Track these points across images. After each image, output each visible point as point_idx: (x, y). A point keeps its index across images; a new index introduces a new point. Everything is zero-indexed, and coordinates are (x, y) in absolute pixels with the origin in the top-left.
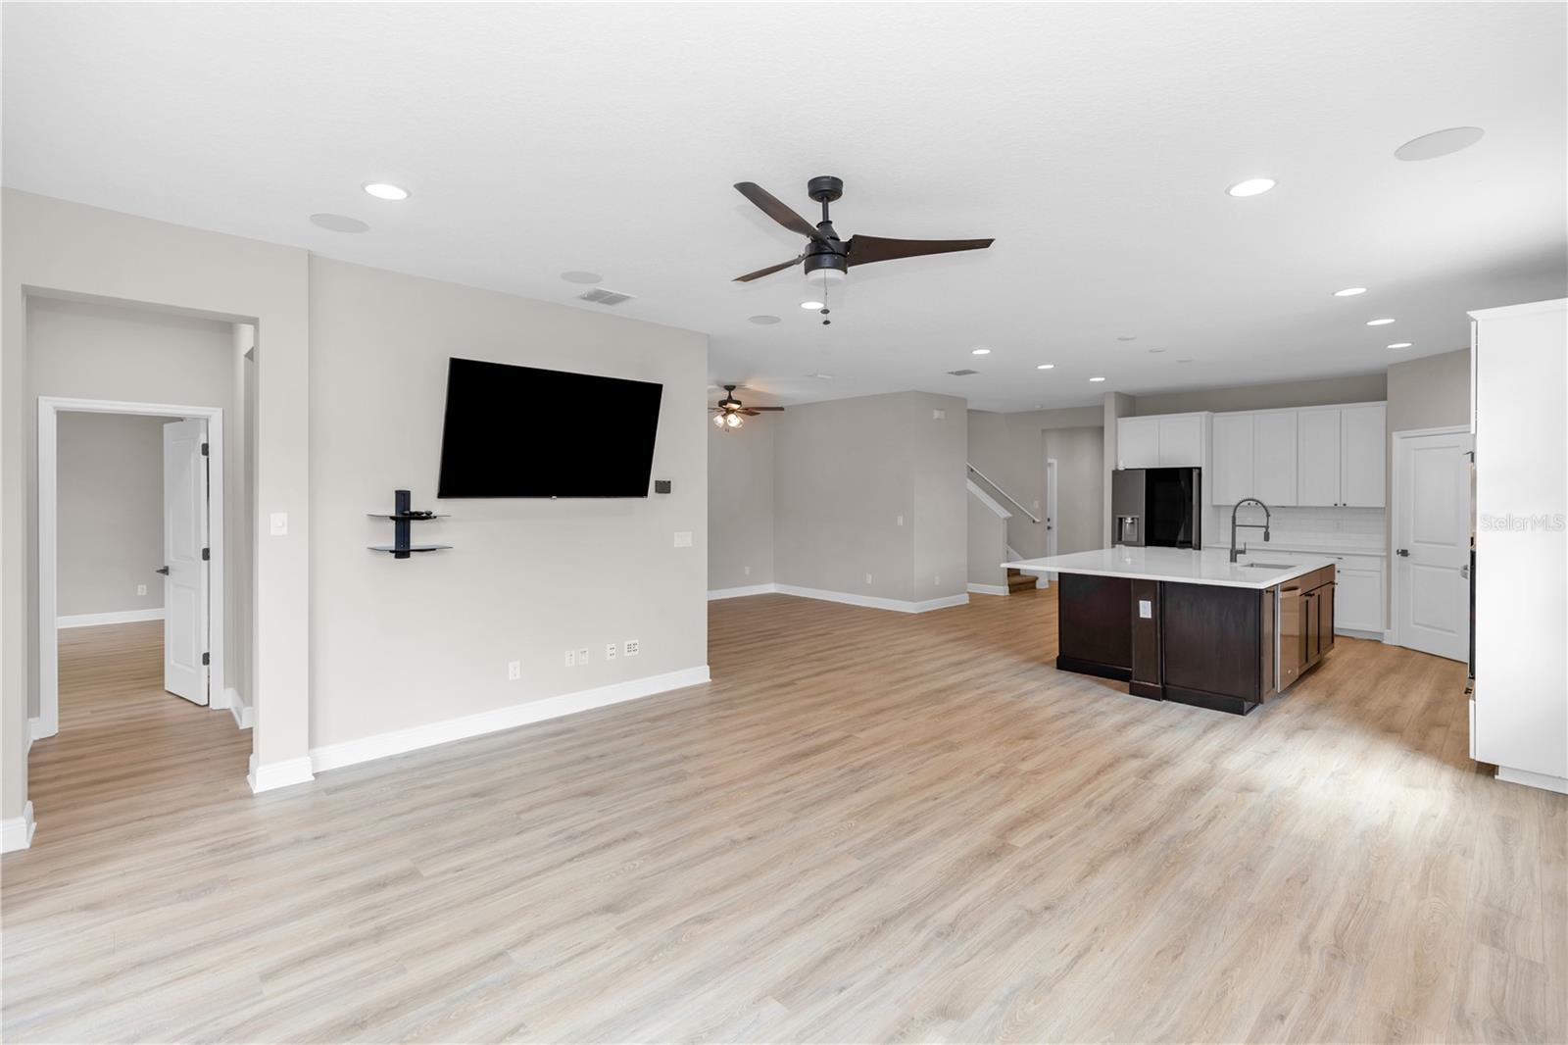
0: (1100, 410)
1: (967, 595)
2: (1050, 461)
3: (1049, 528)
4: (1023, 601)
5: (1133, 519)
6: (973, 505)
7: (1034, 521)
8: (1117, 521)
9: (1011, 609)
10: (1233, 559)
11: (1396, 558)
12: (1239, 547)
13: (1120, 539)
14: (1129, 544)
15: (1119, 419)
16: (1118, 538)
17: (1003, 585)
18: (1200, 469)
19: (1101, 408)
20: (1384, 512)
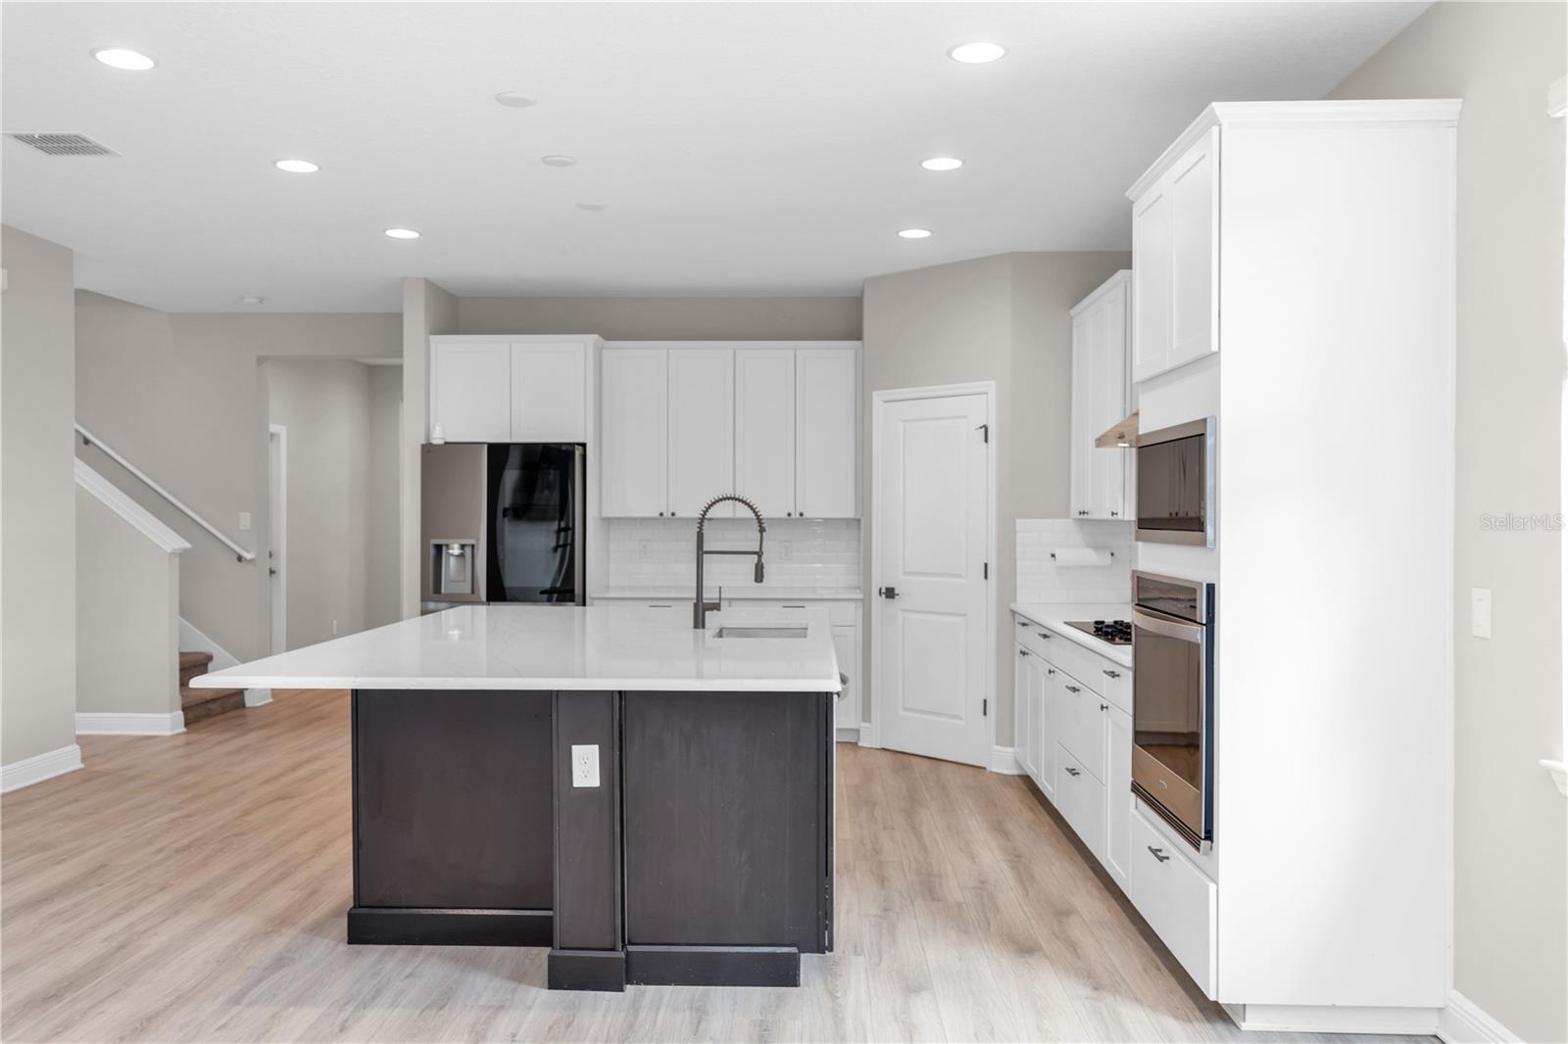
0: (393, 322)
1: (75, 750)
2: (273, 428)
3: (272, 572)
4: (218, 744)
5: (463, 547)
6: (91, 521)
7: (240, 559)
8: (432, 552)
9: (191, 770)
10: (699, 622)
11: (878, 602)
12: (709, 595)
13: (437, 589)
14: (456, 601)
15: (433, 338)
16: (434, 592)
17: (171, 711)
18: (584, 445)
19: (395, 320)
20: (857, 526)
